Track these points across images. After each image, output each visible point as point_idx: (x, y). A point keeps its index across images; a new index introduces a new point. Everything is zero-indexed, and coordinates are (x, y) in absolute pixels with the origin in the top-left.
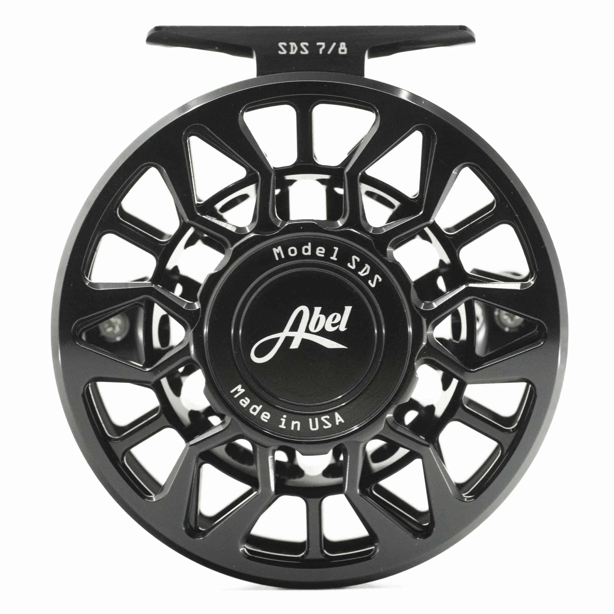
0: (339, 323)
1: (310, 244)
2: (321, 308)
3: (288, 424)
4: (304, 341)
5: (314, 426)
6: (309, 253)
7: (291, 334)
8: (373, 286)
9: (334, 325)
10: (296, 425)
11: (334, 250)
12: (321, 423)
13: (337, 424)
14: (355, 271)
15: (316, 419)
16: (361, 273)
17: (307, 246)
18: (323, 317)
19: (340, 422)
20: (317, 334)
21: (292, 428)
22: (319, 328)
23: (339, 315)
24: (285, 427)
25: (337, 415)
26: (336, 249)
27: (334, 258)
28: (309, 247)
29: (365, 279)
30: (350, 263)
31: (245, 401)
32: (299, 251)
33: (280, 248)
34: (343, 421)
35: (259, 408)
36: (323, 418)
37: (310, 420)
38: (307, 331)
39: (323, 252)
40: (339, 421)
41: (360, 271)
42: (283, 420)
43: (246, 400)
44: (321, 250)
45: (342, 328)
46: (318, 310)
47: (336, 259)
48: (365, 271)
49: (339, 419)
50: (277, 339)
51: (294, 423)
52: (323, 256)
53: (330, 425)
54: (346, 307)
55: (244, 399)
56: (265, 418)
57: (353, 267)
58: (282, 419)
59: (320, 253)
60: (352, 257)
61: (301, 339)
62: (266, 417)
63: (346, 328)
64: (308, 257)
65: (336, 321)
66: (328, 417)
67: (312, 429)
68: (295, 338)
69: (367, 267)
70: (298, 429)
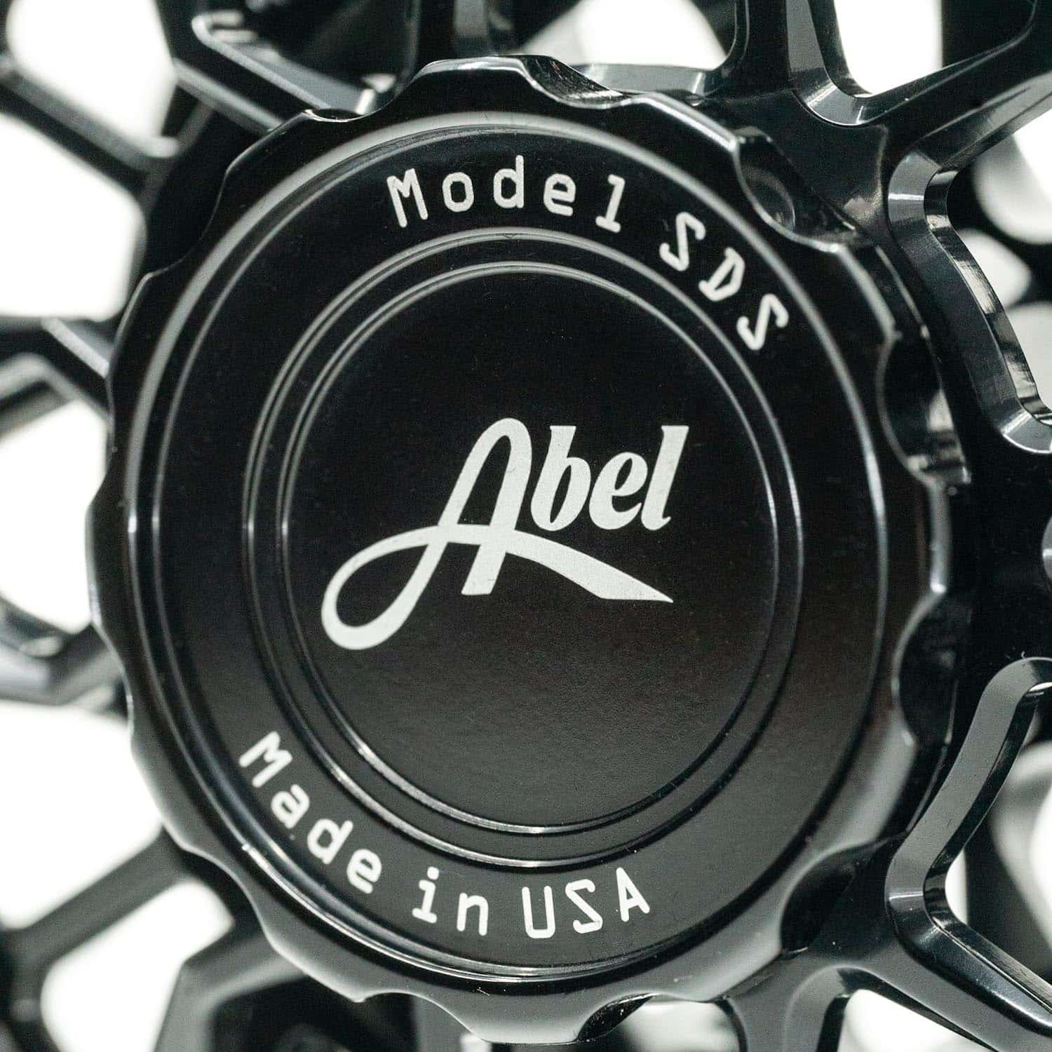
0: (640, 497)
1: (520, 160)
2: (574, 428)
3: (445, 905)
4: (514, 566)
5: (540, 923)
6: (518, 200)
7: (469, 534)
8: (755, 341)
9: (621, 504)
10: (473, 912)
11: (610, 188)
12: (567, 912)
13: (625, 917)
14: (688, 281)
15: (548, 891)
16: (711, 289)
17: (511, 171)
18: (581, 467)
19: (635, 911)
20: (560, 537)
21: (461, 925)
22: (568, 515)
23: (639, 464)
24: (432, 919)
25: (623, 879)
26: (618, 183)
27: (608, 222)
28: (517, 175)
29: (726, 313)
30: (670, 243)
31: (291, 803)
32: (483, 189)
33: (411, 175)
34: (646, 909)
35: (341, 834)
36: (571, 889)
37: (526, 893)
38: (525, 523)
39: (570, 196)
40: (632, 903)
41: (707, 277)
42: (428, 888)
43: (294, 797)
44: (560, 187)
45: (654, 517)
46: (563, 436)
47: (616, 228)
48: (727, 280)
49: (629, 896)
50: (415, 554)
51: (465, 902)
52: (568, 211)
53: (597, 923)
54: (667, 430)
55: (288, 790)
56: (363, 874)
57: (681, 263)
58: (423, 885)
59: (556, 201)
60: (675, 218)
61: (503, 555)
62: (364, 870)
63: (665, 516)
64: (512, 218)
65: (630, 488)
66: (589, 885)
67: (535, 934)
68: (480, 553)
69: (733, 261)
70: (483, 930)
